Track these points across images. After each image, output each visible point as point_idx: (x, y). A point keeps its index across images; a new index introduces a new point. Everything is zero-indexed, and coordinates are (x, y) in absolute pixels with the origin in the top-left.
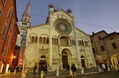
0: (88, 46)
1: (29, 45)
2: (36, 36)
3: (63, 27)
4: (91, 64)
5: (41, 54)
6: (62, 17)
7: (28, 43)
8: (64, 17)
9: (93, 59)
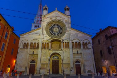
0: (87, 48)
1: (21, 51)
2: (28, 42)
3: (56, 30)
4: (89, 71)
5: (31, 59)
6: (55, 19)
7: (21, 49)
8: (58, 18)
9: (94, 65)
